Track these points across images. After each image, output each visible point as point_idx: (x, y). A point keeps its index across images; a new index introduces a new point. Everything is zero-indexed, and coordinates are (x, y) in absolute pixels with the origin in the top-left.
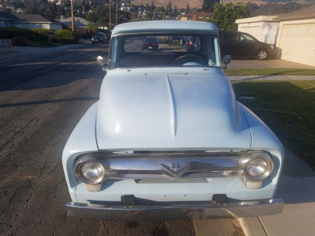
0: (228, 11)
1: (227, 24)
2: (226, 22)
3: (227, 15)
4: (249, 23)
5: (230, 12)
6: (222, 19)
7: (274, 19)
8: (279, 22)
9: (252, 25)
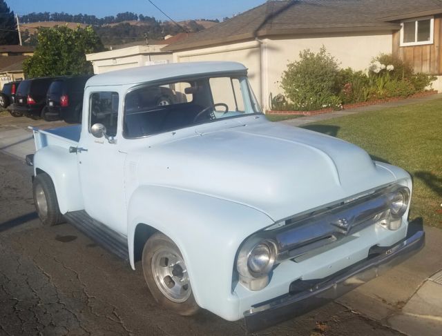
0: (66, 41)
1: (70, 63)
2: (66, 61)
3: (65, 48)
4: (114, 59)
5: (70, 43)
6: (59, 54)
7: (161, 49)
8: (171, 53)
9: (119, 61)
